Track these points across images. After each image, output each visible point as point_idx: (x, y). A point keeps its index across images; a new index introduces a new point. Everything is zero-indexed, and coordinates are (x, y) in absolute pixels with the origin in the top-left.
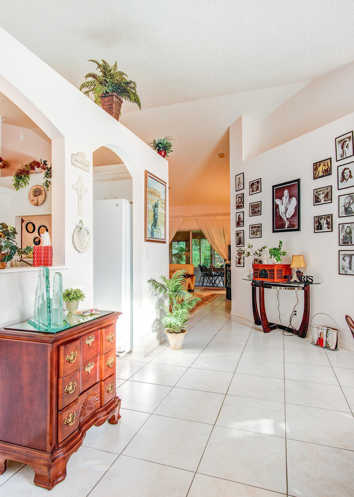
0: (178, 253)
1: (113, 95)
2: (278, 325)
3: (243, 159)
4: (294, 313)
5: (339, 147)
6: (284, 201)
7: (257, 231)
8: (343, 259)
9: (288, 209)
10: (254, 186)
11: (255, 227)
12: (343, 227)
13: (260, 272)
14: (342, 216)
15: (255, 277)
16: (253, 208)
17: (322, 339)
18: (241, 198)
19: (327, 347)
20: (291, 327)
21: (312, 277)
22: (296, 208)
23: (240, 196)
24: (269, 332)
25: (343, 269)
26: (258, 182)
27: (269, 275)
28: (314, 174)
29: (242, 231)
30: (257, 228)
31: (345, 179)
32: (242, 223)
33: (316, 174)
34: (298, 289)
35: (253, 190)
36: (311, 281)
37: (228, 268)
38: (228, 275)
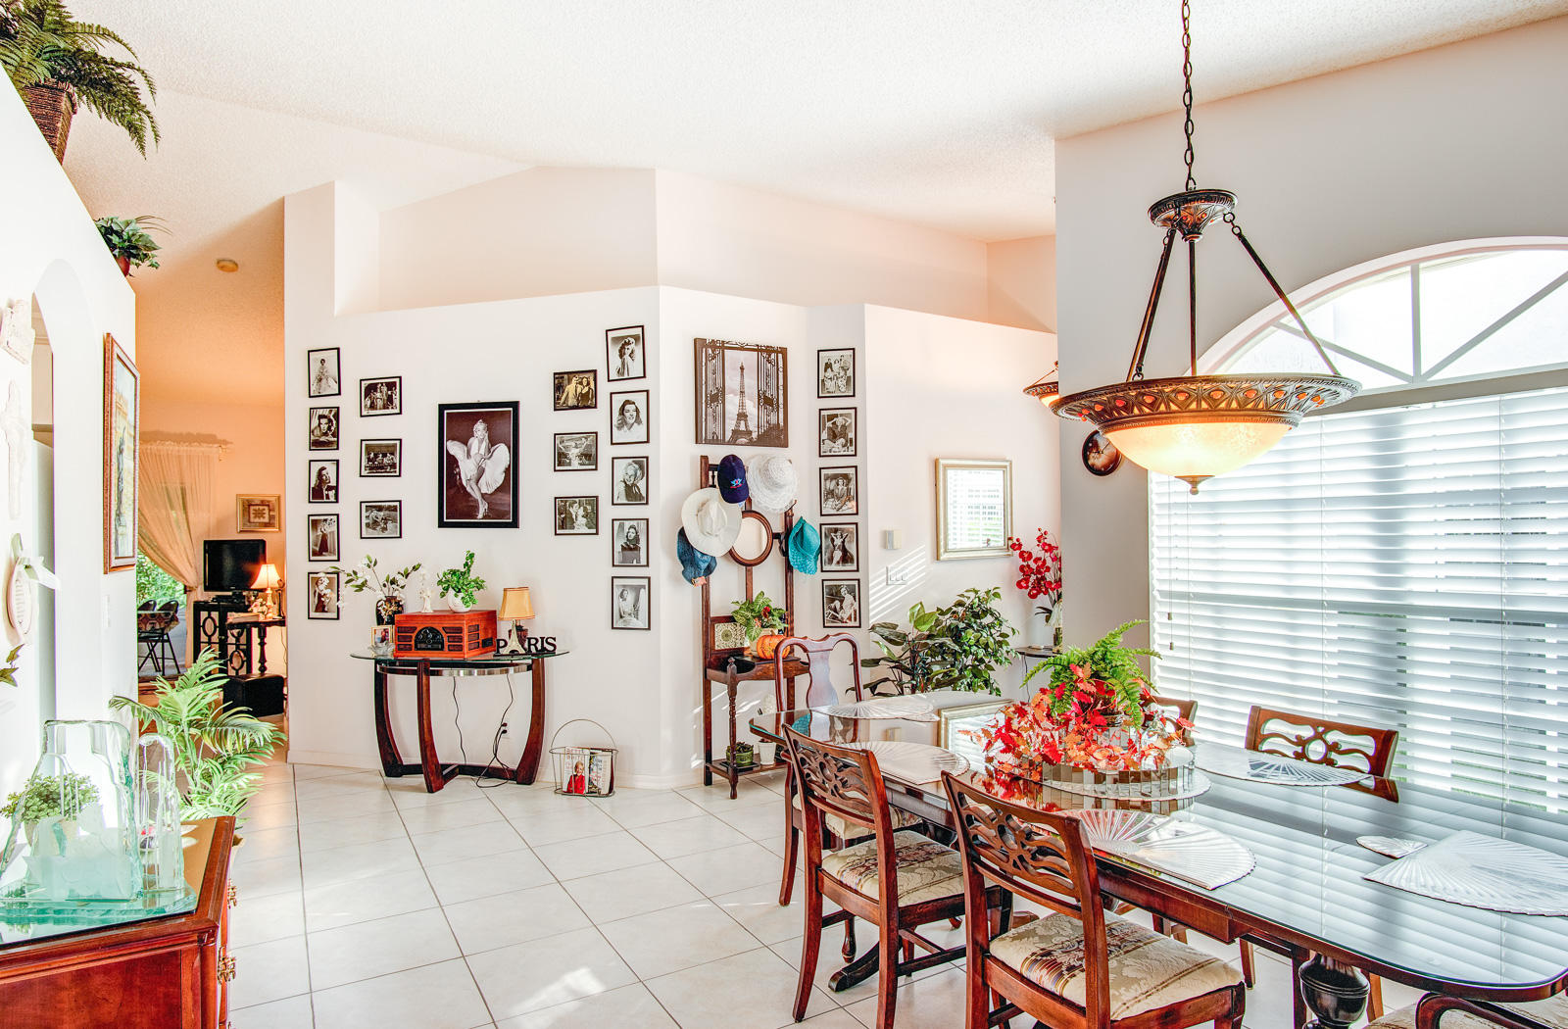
1: (62, 90)
2: (460, 766)
3: (337, 308)
4: (503, 728)
5: (614, 352)
6: (473, 452)
7: (385, 520)
8: (622, 595)
9: (484, 470)
10: (378, 395)
11: (380, 509)
12: (621, 527)
13: (417, 635)
14: (619, 502)
15: (402, 649)
16: (372, 455)
17: (582, 778)
18: (330, 421)
19: (592, 792)
20: (499, 765)
21: (554, 639)
22: (507, 471)
23: (326, 412)
24: (440, 788)
25: (621, 617)
26: (391, 386)
27: (446, 643)
28: (557, 399)
29: (332, 517)
30: (387, 512)
31: (626, 424)
32: (332, 493)
33: (559, 399)
34: (515, 671)
35: (372, 403)
36: (551, 648)
37: (204, 614)
38: (203, 638)
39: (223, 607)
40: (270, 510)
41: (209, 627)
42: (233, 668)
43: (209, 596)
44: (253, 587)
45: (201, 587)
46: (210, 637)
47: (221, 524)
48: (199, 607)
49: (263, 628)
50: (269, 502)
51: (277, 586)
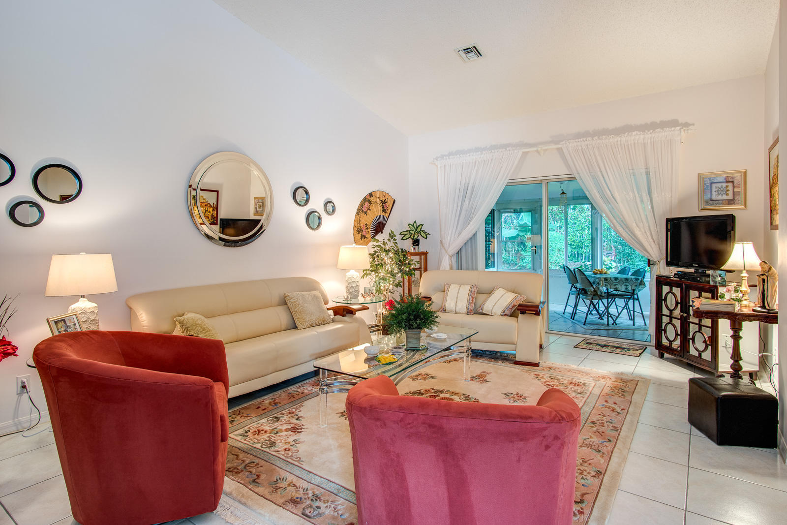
0: (518, 235)
37: (666, 289)
38: (665, 311)
39: (686, 284)
40: (734, 187)
41: (671, 301)
42: (696, 349)
43: (671, 271)
44: (722, 268)
45: (663, 262)
46: (671, 311)
47: (682, 202)
48: (661, 281)
49: (736, 320)
50: (733, 178)
51: (759, 268)
